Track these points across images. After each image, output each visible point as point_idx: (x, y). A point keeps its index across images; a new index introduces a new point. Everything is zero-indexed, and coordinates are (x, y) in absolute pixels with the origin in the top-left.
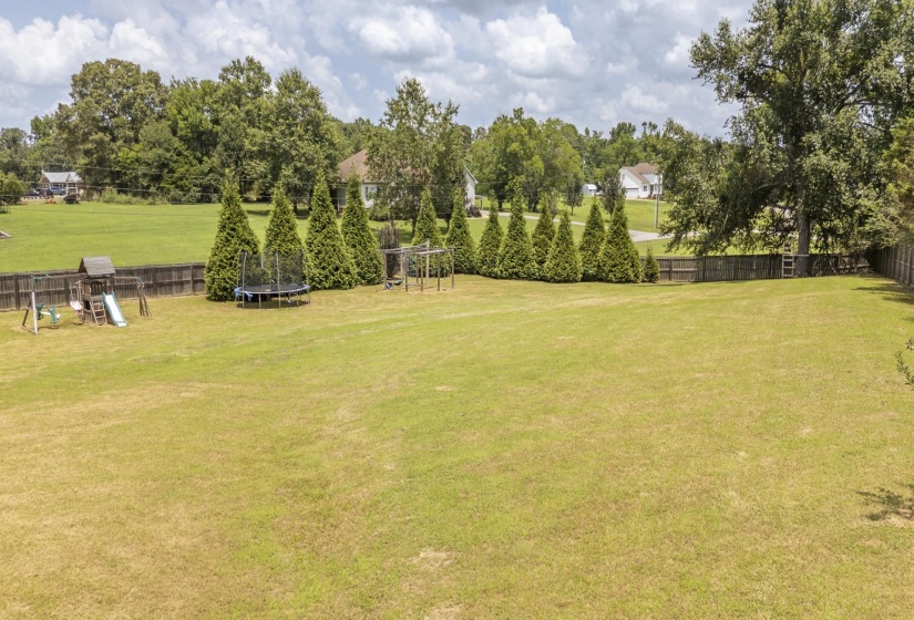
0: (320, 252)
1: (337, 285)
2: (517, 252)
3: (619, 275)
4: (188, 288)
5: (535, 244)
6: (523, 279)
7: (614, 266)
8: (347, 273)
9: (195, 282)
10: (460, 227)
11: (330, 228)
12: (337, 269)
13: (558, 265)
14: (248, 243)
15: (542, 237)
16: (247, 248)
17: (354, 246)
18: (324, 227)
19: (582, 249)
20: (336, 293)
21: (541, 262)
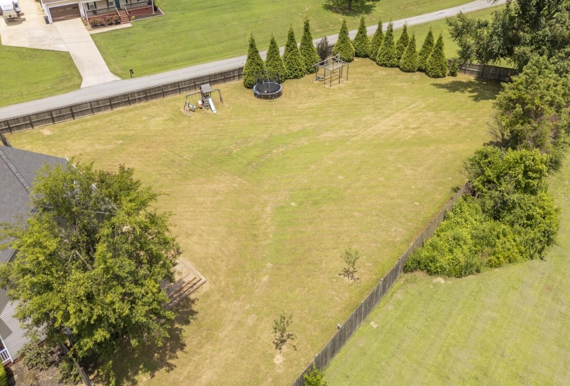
0: (289, 62)
1: (296, 77)
2: (387, 53)
3: (433, 74)
4: (237, 78)
5: (397, 48)
6: (389, 67)
7: (432, 69)
8: (301, 71)
9: (239, 75)
10: (361, 33)
11: (295, 50)
12: (296, 70)
13: (405, 63)
14: (259, 65)
15: (401, 44)
16: (259, 67)
17: (305, 56)
18: (291, 50)
19: (420, 54)
20: (295, 80)
21: (399, 58)
